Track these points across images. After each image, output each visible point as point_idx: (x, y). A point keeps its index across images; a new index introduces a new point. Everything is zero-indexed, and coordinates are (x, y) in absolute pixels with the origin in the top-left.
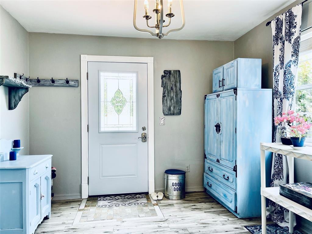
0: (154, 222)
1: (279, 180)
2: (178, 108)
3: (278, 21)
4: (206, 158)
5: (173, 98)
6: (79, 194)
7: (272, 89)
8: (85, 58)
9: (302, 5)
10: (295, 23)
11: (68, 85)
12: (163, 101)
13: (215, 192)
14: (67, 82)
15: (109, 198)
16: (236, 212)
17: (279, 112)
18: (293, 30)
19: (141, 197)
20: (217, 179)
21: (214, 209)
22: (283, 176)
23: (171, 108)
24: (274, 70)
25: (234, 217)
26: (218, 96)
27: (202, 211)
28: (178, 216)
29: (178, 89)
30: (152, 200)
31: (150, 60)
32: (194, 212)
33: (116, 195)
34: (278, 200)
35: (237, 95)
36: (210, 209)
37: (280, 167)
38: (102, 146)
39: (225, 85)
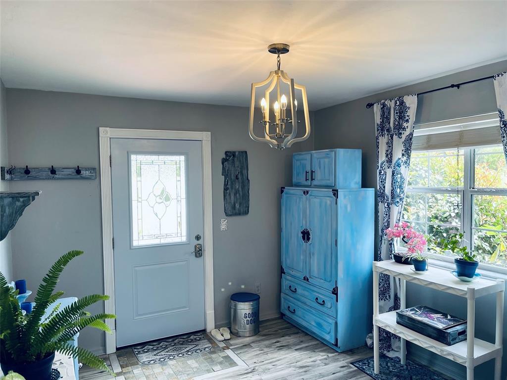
0: (238, 375)
1: (385, 300)
2: (245, 205)
3: (384, 107)
4: (284, 273)
5: (239, 191)
6: (101, 348)
7: (374, 189)
8: (106, 133)
9: (418, 97)
10: (408, 116)
11: (79, 176)
12: (225, 196)
13: (302, 320)
14: (78, 171)
15: (152, 347)
16: (336, 345)
17: (385, 220)
18: (405, 125)
19: (198, 339)
20: (305, 303)
21: (305, 343)
22: (389, 296)
23: (236, 205)
24: (379, 167)
25: (332, 351)
26: (306, 193)
27: (292, 350)
28: (267, 362)
29: (245, 178)
30: (216, 341)
31: (205, 137)
32: (282, 352)
33: (159, 341)
34: (397, 331)
35: (337, 198)
36: (299, 345)
37: (385, 285)
38: (136, 268)
39: (316, 179)
